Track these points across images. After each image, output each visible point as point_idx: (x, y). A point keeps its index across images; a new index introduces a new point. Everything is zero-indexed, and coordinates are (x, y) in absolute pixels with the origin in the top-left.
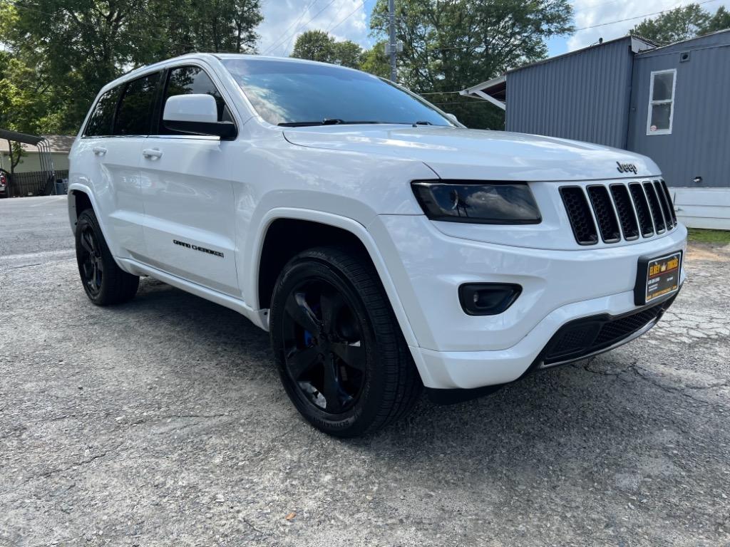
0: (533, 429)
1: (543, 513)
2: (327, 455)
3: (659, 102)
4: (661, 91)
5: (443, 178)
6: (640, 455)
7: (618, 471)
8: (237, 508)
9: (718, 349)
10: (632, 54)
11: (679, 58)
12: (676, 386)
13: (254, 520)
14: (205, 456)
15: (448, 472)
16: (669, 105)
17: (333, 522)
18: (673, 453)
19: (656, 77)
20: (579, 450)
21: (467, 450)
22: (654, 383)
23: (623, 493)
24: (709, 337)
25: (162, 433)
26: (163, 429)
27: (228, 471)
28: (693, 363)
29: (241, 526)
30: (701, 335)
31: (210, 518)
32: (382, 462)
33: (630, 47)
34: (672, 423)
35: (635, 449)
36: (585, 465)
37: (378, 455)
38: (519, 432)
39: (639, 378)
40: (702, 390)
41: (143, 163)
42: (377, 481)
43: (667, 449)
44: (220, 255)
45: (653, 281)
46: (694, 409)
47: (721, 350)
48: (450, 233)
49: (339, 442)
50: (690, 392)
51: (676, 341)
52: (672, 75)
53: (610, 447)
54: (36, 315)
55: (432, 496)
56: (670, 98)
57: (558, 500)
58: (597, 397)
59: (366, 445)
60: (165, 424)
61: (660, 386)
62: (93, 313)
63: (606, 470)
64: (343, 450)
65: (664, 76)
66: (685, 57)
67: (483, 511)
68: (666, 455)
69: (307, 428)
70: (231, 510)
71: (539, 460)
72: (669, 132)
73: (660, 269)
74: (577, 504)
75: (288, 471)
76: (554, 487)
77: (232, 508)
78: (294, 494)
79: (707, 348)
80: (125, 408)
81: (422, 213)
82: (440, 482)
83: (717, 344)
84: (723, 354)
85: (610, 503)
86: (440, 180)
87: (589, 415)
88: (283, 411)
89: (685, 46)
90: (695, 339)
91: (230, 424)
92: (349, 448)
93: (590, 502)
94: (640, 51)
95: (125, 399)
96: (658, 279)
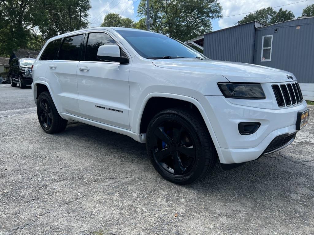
0: (253, 179)
1: (271, 210)
2: (179, 192)
3: (266, 48)
4: (267, 44)
5: (230, 81)
6: (296, 187)
7: (291, 193)
8: (153, 213)
9: (307, 147)
10: (255, 28)
11: (274, 31)
12: (299, 161)
13: (162, 217)
14: (129, 194)
15: (228, 196)
16: (270, 49)
17: (193, 216)
18: (307, 186)
19: (265, 38)
20: (273, 186)
21: (232, 187)
22: (290, 160)
23: (296, 201)
24: (302, 142)
25: (107, 186)
26: (106, 184)
27: (142, 199)
28: (300, 152)
29: (159, 220)
30: (299, 141)
31: (145, 217)
32: (201, 193)
33: (255, 26)
34: (303, 175)
35: (293, 185)
36: (278, 191)
37: (198, 191)
38: (248, 180)
39: (283, 158)
40: (308, 162)
41: (79, 73)
42: (203, 201)
43: (305, 184)
44: (121, 112)
46: (308, 170)
47: (309, 147)
48: (234, 103)
49: (181, 186)
50: (305, 163)
52: (271, 38)
53: (284, 185)
54: (22, 138)
55: (226, 205)
56: (270, 47)
57: (274, 205)
58: (271, 166)
59: (192, 187)
60: (106, 182)
61: (292, 161)
62: (48, 137)
63: (287, 193)
64: (184, 190)
65: (268, 38)
66: (276, 30)
67: (248, 210)
68: (306, 187)
69: (165, 181)
70: (151, 214)
71: (260, 190)
72: (270, 60)
73: (304, 116)
74: (281, 206)
75: (166, 198)
76: (271, 200)
77: (151, 213)
78: (173, 207)
79: (303, 146)
80: (85, 176)
81: (223, 95)
82: (227, 200)
83: (306, 145)
84: (310, 149)
85: (293, 205)
86: (229, 82)
87: (272, 173)
88: (151, 176)
89: (276, 26)
90: (298, 143)
91: (133, 181)
92: (186, 188)
93: (286, 205)
94: (258, 27)
95: (82, 172)
96: (303, 120)
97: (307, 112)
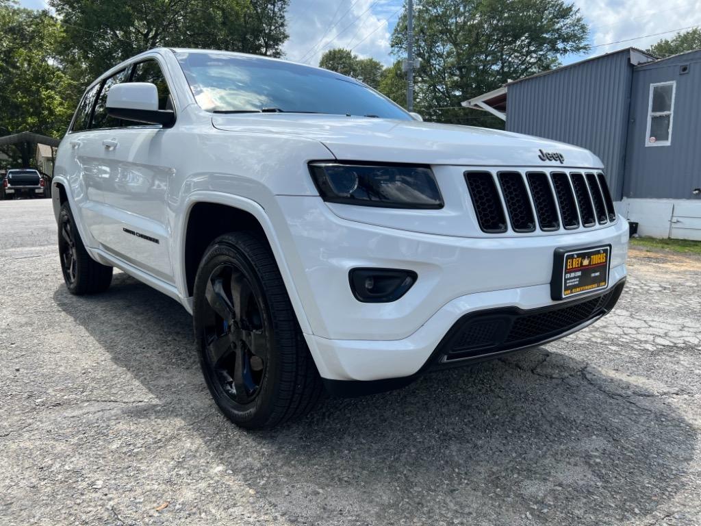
0: (453, 429)
1: (430, 518)
2: (228, 445)
3: (658, 114)
4: (661, 103)
5: (339, 158)
6: (558, 461)
7: (528, 478)
8: (110, 496)
9: (682, 358)
10: (632, 66)
11: (678, 70)
12: (623, 392)
13: (123, 509)
14: (105, 440)
15: (345, 470)
16: (668, 116)
17: (203, 515)
18: (594, 461)
19: (656, 89)
20: (494, 453)
21: (375, 447)
22: (600, 388)
23: (524, 500)
24: (675, 345)
25: (73, 417)
26: (76, 413)
27: (120, 457)
28: (649, 371)
29: (105, 516)
30: (667, 343)
31: (79, 504)
32: (281, 456)
33: (629, 59)
34: (607, 431)
35: (554, 455)
36: (495, 469)
37: (280, 448)
38: (438, 432)
39: (586, 383)
40: (649, 398)
42: (267, 475)
43: (590, 457)
45: (573, 275)
46: (634, 417)
47: (685, 359)
48: (344, 216)
49: (245, 433)
50: (634, 399)
51: (639, 348)
52: (670, 87)
53: (528, 452)
54: (12, 301)
55: (319, 493)
56: (669, 110)
57: (452, 505)
58: (533, 400)
59: (272, 437)
60: (81, 408)
61: (604, 392)
62: (66, 301)
63: (515, 476)
64: (246, 441)
65: (663, 88)
66: (685, 69)
67: (368, 512)
68: (587, 463)
69: (219, 419)
70: (104, 497)
71: (447, 462)
72: (668, 143)
73: (582, 263)
74: (471, 510)
75: (181, 460)
76: (452, 491)
77: (106, 495)
78: (175, 484)
79: (671, 356)
80: (50, 391)
81: (318, 194)
82: (333, 479)
83: (682, 353)
84: (685, 364)
85: (507, 511)
86: (336, 161)
87: (519, 418)
88: (203, 400)
89: (685, 58)
90: (660, 347)
91: (145, 410)
92: (253, 440)
93: (485, 509)
94: (639, 64)
95: (54, 382)
96: (579, 274)
97: (598, 252)
